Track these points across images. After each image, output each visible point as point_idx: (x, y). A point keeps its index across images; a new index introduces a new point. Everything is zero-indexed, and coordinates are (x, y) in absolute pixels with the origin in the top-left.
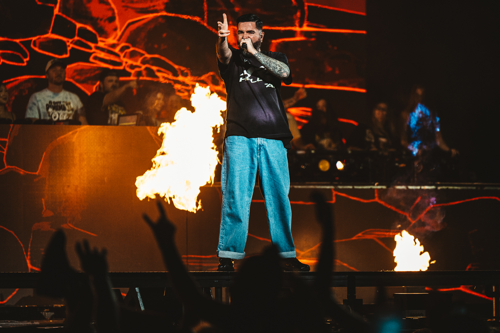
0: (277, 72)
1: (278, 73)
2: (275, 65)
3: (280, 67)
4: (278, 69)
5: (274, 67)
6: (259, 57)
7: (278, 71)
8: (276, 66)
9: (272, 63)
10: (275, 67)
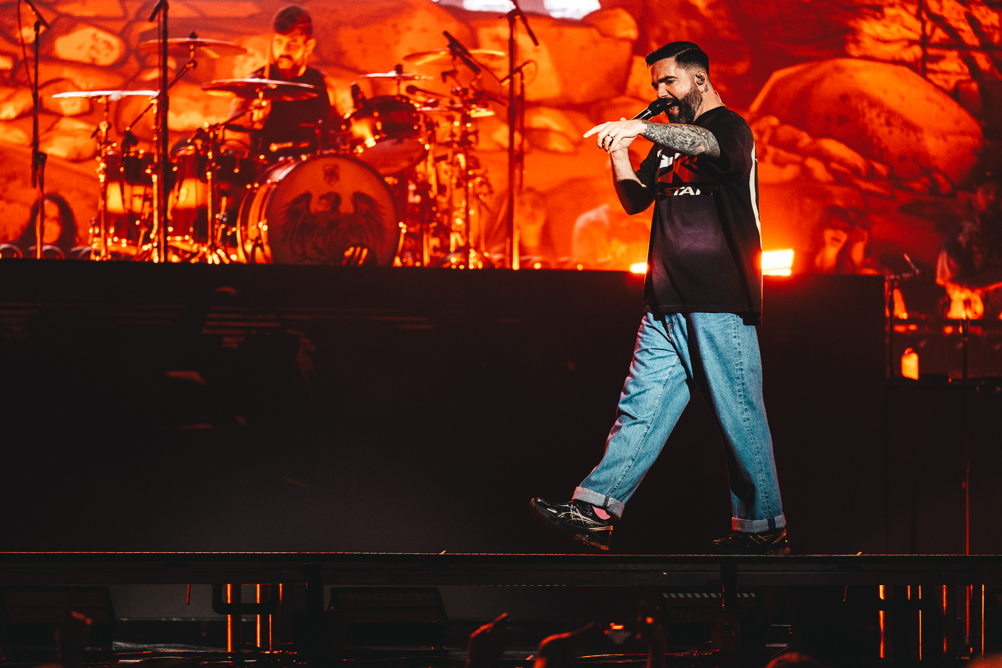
0: (687, 149)
1: (690, 150)
2: (683, 139)
3: (691, 139)
4: (689, 143)
5: (682, 143)
6: (654, 135)
7: (689, 147)
8: (685, 139)
9: (677, 137)
10: (684, 142)
